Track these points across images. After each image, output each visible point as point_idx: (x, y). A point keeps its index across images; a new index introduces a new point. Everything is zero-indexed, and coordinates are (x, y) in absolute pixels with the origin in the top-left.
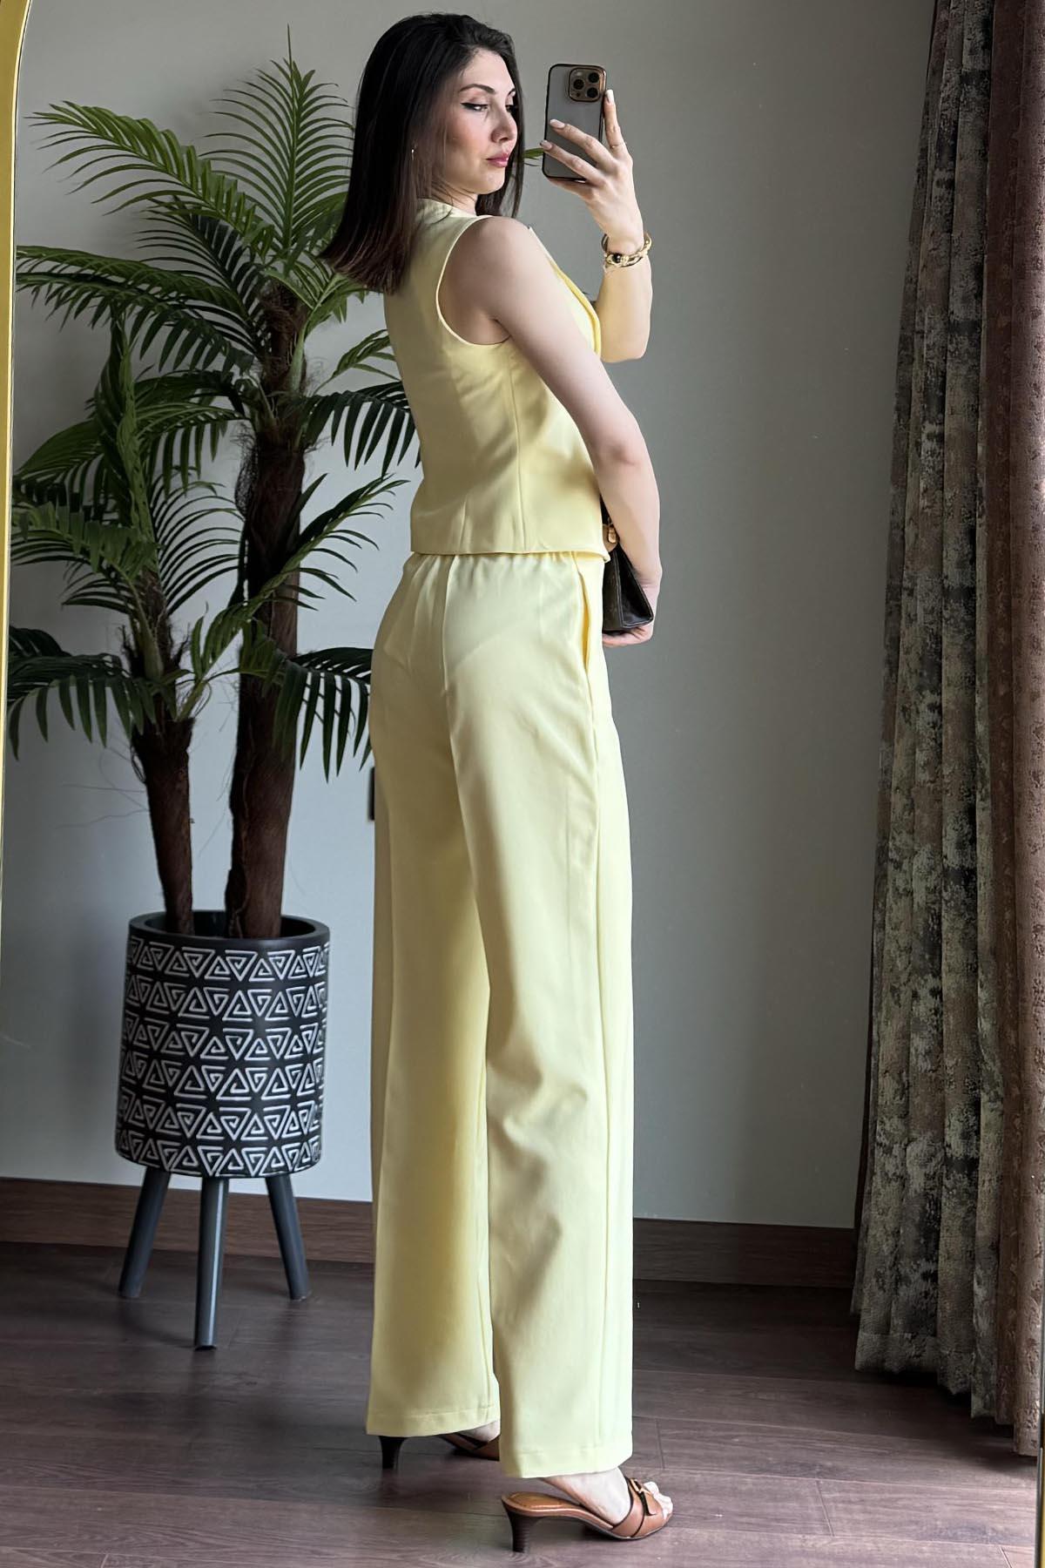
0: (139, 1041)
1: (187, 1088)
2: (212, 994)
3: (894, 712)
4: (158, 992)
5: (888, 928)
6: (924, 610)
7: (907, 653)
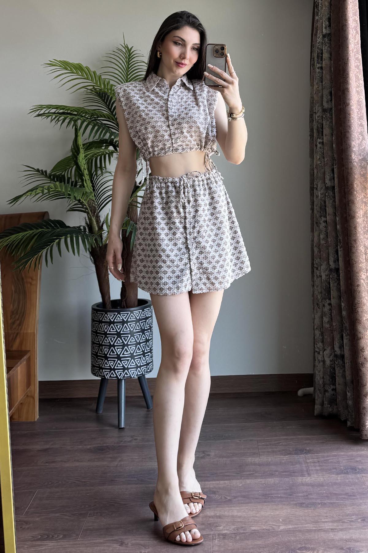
0: (96, 341)
1: (111, 354)
2: (117, 326)
3: (314, 224)
4: (101, 326)
5: (315, 287)
6: (321, 193)
7: (316, 206)
